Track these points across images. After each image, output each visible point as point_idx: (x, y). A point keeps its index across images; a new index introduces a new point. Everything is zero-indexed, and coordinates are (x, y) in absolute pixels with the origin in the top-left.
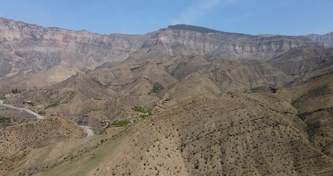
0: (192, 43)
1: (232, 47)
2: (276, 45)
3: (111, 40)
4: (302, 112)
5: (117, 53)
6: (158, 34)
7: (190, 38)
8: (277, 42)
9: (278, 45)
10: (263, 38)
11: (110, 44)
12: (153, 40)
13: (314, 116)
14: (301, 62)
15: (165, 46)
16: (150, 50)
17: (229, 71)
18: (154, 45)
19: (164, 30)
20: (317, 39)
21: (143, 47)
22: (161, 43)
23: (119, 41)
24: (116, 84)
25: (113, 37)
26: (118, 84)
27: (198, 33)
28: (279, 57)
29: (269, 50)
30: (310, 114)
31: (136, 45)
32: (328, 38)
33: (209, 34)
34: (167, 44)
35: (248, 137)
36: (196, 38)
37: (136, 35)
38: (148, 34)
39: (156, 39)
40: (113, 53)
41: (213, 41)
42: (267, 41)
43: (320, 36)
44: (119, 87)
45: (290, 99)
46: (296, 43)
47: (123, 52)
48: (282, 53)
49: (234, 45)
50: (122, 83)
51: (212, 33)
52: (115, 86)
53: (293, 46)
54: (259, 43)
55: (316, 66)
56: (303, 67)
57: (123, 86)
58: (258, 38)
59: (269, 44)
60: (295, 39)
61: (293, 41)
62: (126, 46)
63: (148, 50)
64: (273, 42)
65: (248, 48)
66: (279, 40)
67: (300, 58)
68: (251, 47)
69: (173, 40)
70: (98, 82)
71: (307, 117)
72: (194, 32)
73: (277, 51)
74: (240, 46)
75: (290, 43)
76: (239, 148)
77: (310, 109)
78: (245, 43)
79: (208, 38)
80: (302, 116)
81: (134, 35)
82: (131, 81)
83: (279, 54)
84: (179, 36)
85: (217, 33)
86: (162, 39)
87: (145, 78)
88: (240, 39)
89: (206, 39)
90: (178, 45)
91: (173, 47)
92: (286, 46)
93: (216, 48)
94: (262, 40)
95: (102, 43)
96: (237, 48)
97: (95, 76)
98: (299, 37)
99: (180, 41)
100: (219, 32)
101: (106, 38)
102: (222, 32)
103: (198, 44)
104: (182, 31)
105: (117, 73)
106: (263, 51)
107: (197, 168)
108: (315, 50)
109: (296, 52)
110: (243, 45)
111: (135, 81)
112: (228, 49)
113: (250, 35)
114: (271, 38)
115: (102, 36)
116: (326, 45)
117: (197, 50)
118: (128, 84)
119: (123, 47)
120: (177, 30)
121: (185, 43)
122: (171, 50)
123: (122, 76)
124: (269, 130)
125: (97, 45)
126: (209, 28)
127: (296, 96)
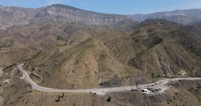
0: (68, 16)
1: (90, 19)
2: (112, 19)
3: (12, 11)
4: (133, 38)
5: (18, 19)
6: (46, 9)
7: (67, 12)
8: (113, 17)
9: (113, 19)
10: (106, 15)
11: (12, 14)
12: (43, 12)
13: (137, 38)
14: (125, 27)
15: (52, 16)
16: (42, 19)
17: (96, 29)
18: (44, 16)
19: (50, 7)
20: (130, 17)
21: (37, 16)
22: (49, 15)
23: (19, 12)
24: (34, 36)
25: (14, 8)
26: (35, 36)
27: (71, 10)
28: (114, 25)
29: (109, 21)
30: (135, 38)
31: (31, 15)
32: (134, 17)
33: (77, 11)
34: (53, 15)
35: (122, 42)
36: (70, 12)
37: (31, 9)
38: (38, 9)
39: (45, 12)
40: (15, 20)
41: (80, 15)
42: (108, 17)
43: (131, 16)
44: (36, 38)
45: (129, 35)
46: (121, 18)
47: (22, 19)
48: (115, 23)
49: (91, 18)
50: (38, 36)
51: (78, 11)
52: (34, 37)
53: (120, 20)
54: (104, 17)
55: (131, 29)
56: (126, 30)
57: (38, 37)
58: (103, 15)
59: (109, 18)
60: (121, 16)
61: (120, 17)
62: (24, 15)
63: (41, 18)
64: (111, 17)
65: (99, 20)
66: (114, 16)
67: (124, 25)
68: (100, 19)
69: (56, 13)
70: (22, 35)
71: (135, 39)
72: (68, 9)
73: (113, 22)
74: (94, 19)
75: (119, 18)
76: (120, 44)
77: (135, 37)
78: (97, 17)
79: (77, 13)
80: (133, 39)
81: (28, 9)
82: (43, 35)
83: (114, 23)
84: (60, 11)
85: (81, 11)
86: (49, 12)
87: (52, 33)
88: (94, 14)
89: (75, 14)
90: (60, 16)
91: (57, 17)
92: (117, 20)
93: (82, 19)
94: (105, 16)
95: (5, 12)
96: (93, 19)
97: (18, 32)
98: (123, 16)
99: (61, 14)
100: (82, 10)
101: (8, 9)
102: (84, 11)
103: (71, 16)
104: (61, 8)
105: (32, 30)
106: (106, 21)
107: (111, 49)
108: (130, 22)
109: (123, 22)
110: (96, 18)
111: (46, 35)
112: (88, 20)
113: (99, 13)
114: (110, 15)
115: (5, 7)
116: (134, 20)
117: (71, 20)
118: (41, 36)
119: (22, 16)
120: (58, 8)
121: (64, 15)
122: (55, 19)
123: (36, 32)
124: (126, 41)
125: (2, 13)
126: (77, 8)
127: (131, 34)
